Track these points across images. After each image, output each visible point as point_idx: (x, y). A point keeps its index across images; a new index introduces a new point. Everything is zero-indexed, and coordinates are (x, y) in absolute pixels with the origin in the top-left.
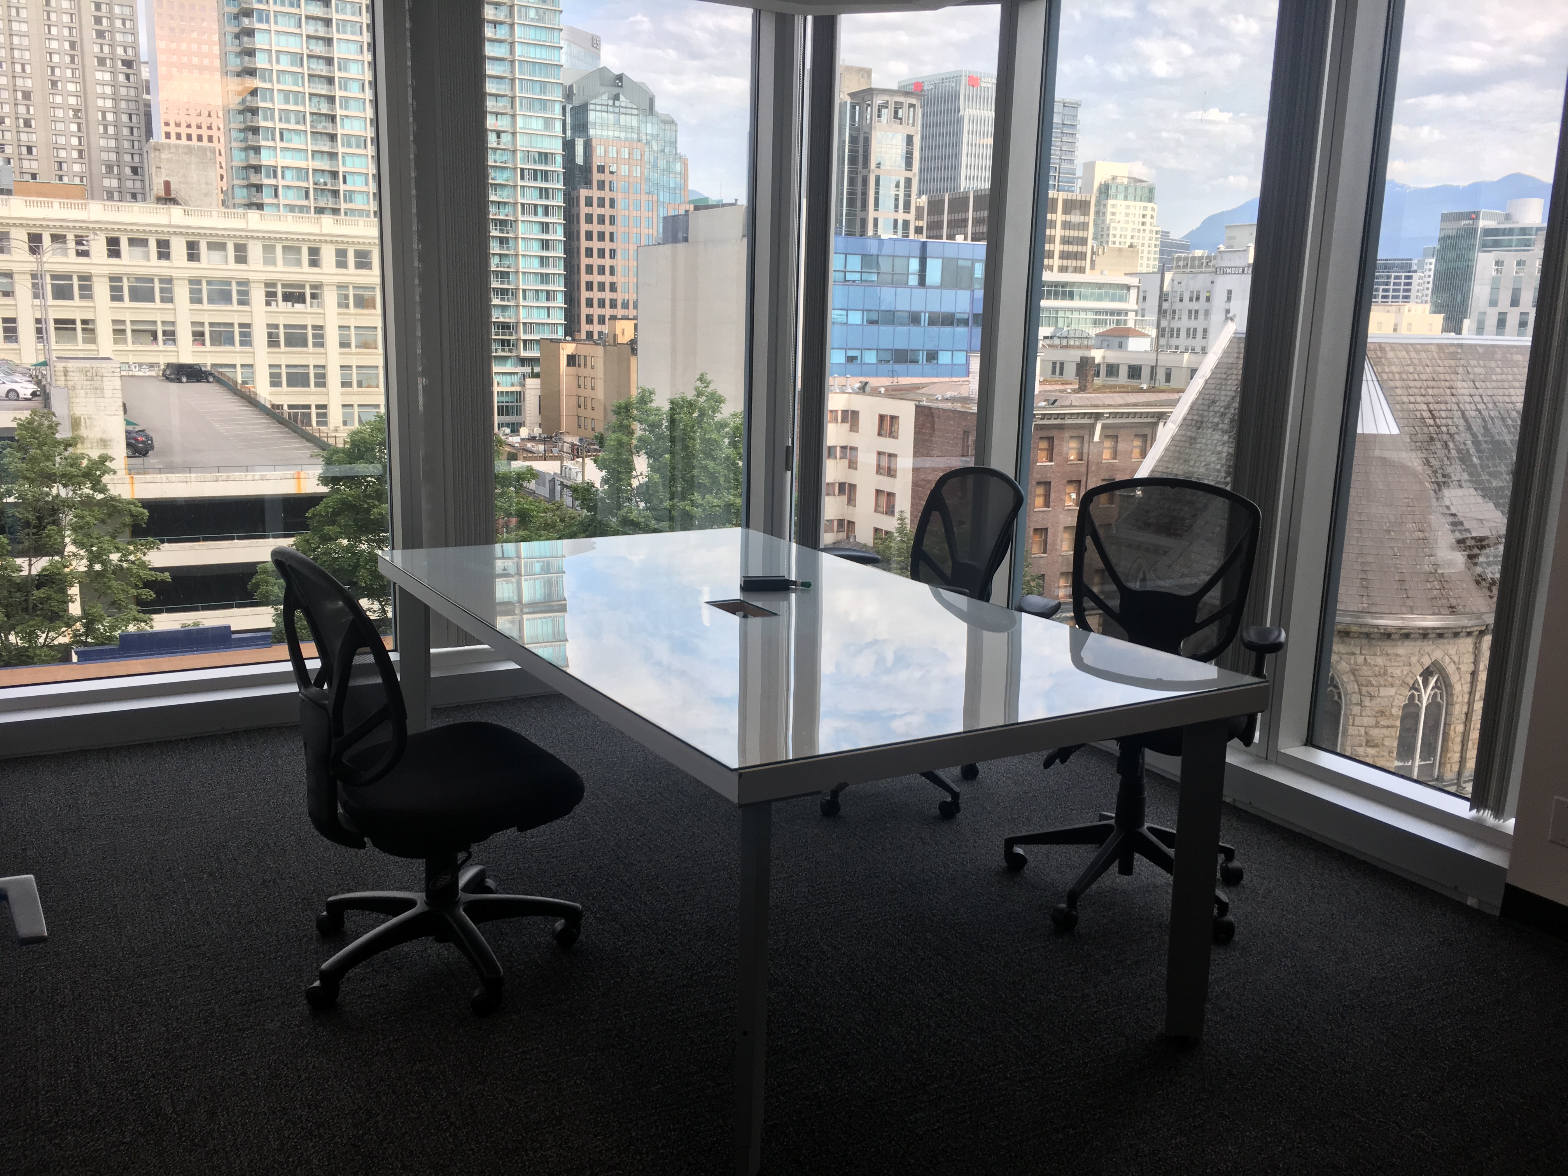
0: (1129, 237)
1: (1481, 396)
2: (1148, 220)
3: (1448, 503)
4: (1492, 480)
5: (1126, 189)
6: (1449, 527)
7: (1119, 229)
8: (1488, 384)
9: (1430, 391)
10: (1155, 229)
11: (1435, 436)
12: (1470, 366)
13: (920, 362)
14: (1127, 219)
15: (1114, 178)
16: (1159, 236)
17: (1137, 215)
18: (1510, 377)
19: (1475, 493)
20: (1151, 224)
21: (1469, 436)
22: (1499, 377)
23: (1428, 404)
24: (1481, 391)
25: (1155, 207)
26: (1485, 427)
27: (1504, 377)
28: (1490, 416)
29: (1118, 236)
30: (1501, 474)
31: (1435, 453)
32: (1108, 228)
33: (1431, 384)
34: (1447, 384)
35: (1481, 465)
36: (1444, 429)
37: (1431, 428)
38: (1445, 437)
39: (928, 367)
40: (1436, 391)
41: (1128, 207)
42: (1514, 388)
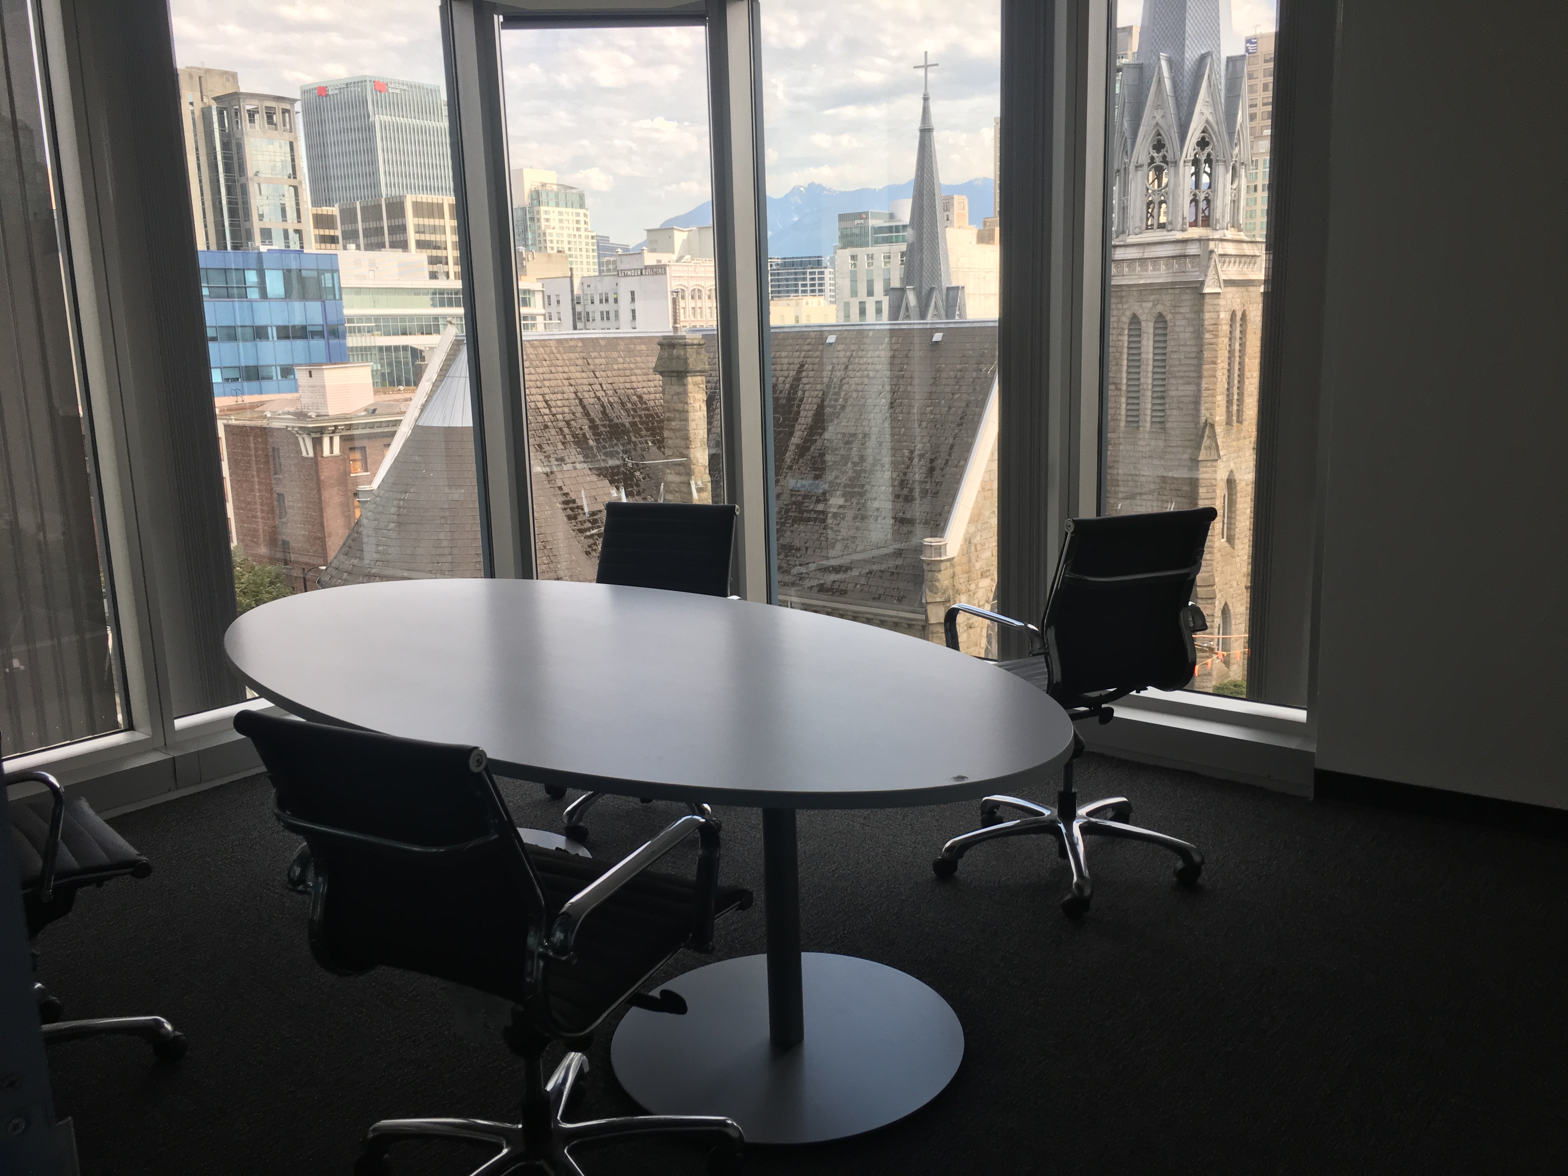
0: (566, 242)
1: (601, 385)
2: (582, 226)
3: (560, 484)
4: (608, 459)
5: (557, 195)
6: (559, 506)
7: (554, 235)
8: (609, 373)
9: (547, 383)
10: (590, 234)
11: (550, 424)
12: (591, 357)
13: (275, 378)
14: (561, 225)
15: (543, 185)
16: (595, 241)
17: (571, 221)
18: (632, 366)
19: (589, 473)
20: (586, 230)
21: (586, 421)
22: (620, 366)
23: (543, 395)
24: (600, 379)
25: (587, 213)
26: (604, 413)
27: (626, 366)
28: (609, 402)
29: (555, 242)
30: (618, 453)
31: (549, 440)
32: (545, 234)
33: (547, 376)
34: (565, 375)
35: (597, 447)
36: (560, 417)
37: (545, 417)
38: (561, 424)
39: (284, 383)
40: (553, 383)
41: (561, 213)
42: (636, 375)
